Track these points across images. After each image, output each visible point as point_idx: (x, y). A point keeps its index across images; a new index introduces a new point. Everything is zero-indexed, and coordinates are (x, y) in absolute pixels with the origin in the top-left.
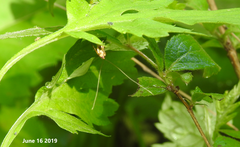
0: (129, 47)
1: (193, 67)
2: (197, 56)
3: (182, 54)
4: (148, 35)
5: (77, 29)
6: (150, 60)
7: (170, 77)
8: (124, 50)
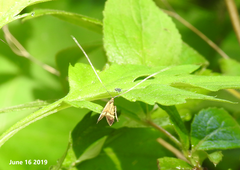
0: (149, 123)
1: (225, 145)
2: (230, 133)
3: (212, 131)
4: (162, 103)
5: (80, 98)
6: (173, 138)
7: (197, 157)
8: (143, 126)
